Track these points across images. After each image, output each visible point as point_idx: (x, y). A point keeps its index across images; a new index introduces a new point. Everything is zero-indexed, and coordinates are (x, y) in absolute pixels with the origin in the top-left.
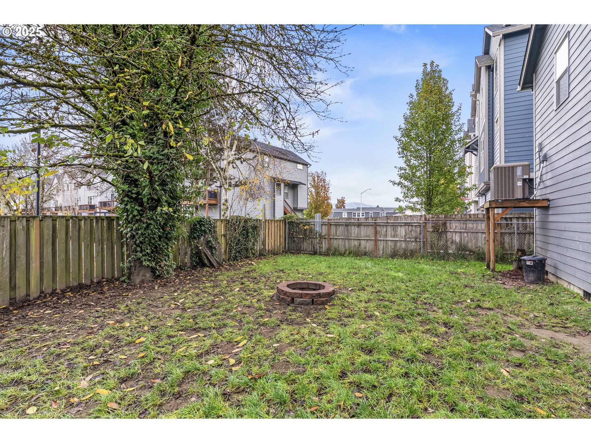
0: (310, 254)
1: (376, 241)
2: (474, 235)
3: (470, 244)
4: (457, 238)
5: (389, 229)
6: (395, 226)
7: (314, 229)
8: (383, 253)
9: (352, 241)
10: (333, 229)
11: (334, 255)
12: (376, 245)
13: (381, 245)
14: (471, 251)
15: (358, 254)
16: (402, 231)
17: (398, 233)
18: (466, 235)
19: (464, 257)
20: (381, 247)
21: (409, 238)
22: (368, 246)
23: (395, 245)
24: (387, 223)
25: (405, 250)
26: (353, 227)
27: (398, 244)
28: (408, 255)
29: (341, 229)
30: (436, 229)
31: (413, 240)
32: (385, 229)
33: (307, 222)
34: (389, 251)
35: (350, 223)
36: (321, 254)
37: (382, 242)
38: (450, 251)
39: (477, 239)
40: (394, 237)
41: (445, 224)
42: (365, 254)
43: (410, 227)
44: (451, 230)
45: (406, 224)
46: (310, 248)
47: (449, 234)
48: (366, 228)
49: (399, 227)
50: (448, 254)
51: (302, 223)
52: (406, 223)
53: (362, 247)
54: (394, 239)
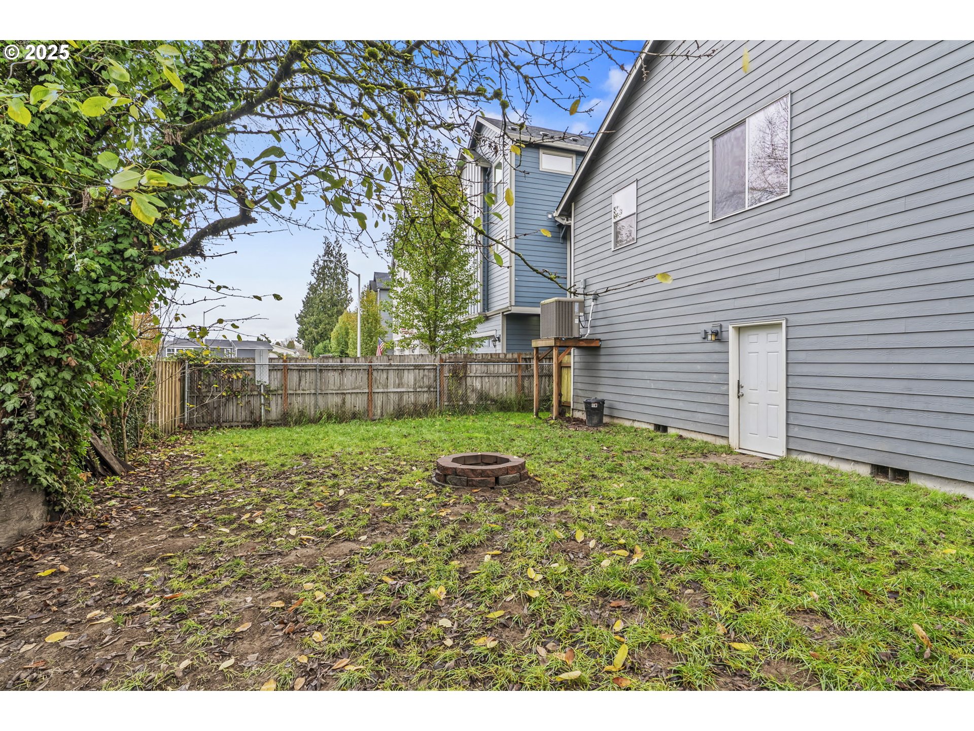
0: (244, 427)
1: (370, 394)
2: (496, 379)
3: (491, 392)
4: (477, 384)
5: (392, 374)
6: (400, 370)
7: (253, 379)
8: (382, 413)
9: (329, 396)
10: (294, 377)
11: (298, 422)
12: (370, 400)
13: (379, 401)
14: (492, 400)
15: (342, 417)
16: (409, 378)
17: (405, 380)
18: (487, 380)
19: (486, 409)
20: (379, 403)
21: (420, 387)
22: (358, 403)
23: (401, 399)
24: (390, 365)
25: (415, 405)
26: (331, 374)
27: (405, 397)
28: (421, 411)
29: (309, 377)
30: (455, 374)
31: (426, 389)
32: (385, 376)
33: (238, 366)
34: (390, 409)
35: (327, 366)
36: (269, 424)
37: (380, 396)
38: (471, 402)
39: (497, 383)
40: (399, 387)
41: (465, 366)
42: (354, 416)
43: (421, 371)
44: (472, 374)
45: (417, 367)
46: (243, 415)
47: (469, 379)
48: (354, 375)
49: (406, 372)
50: (468, 406)
51: (224, 367)
52: (415, 366)
53: (348, 405)
54: (399, 390)
